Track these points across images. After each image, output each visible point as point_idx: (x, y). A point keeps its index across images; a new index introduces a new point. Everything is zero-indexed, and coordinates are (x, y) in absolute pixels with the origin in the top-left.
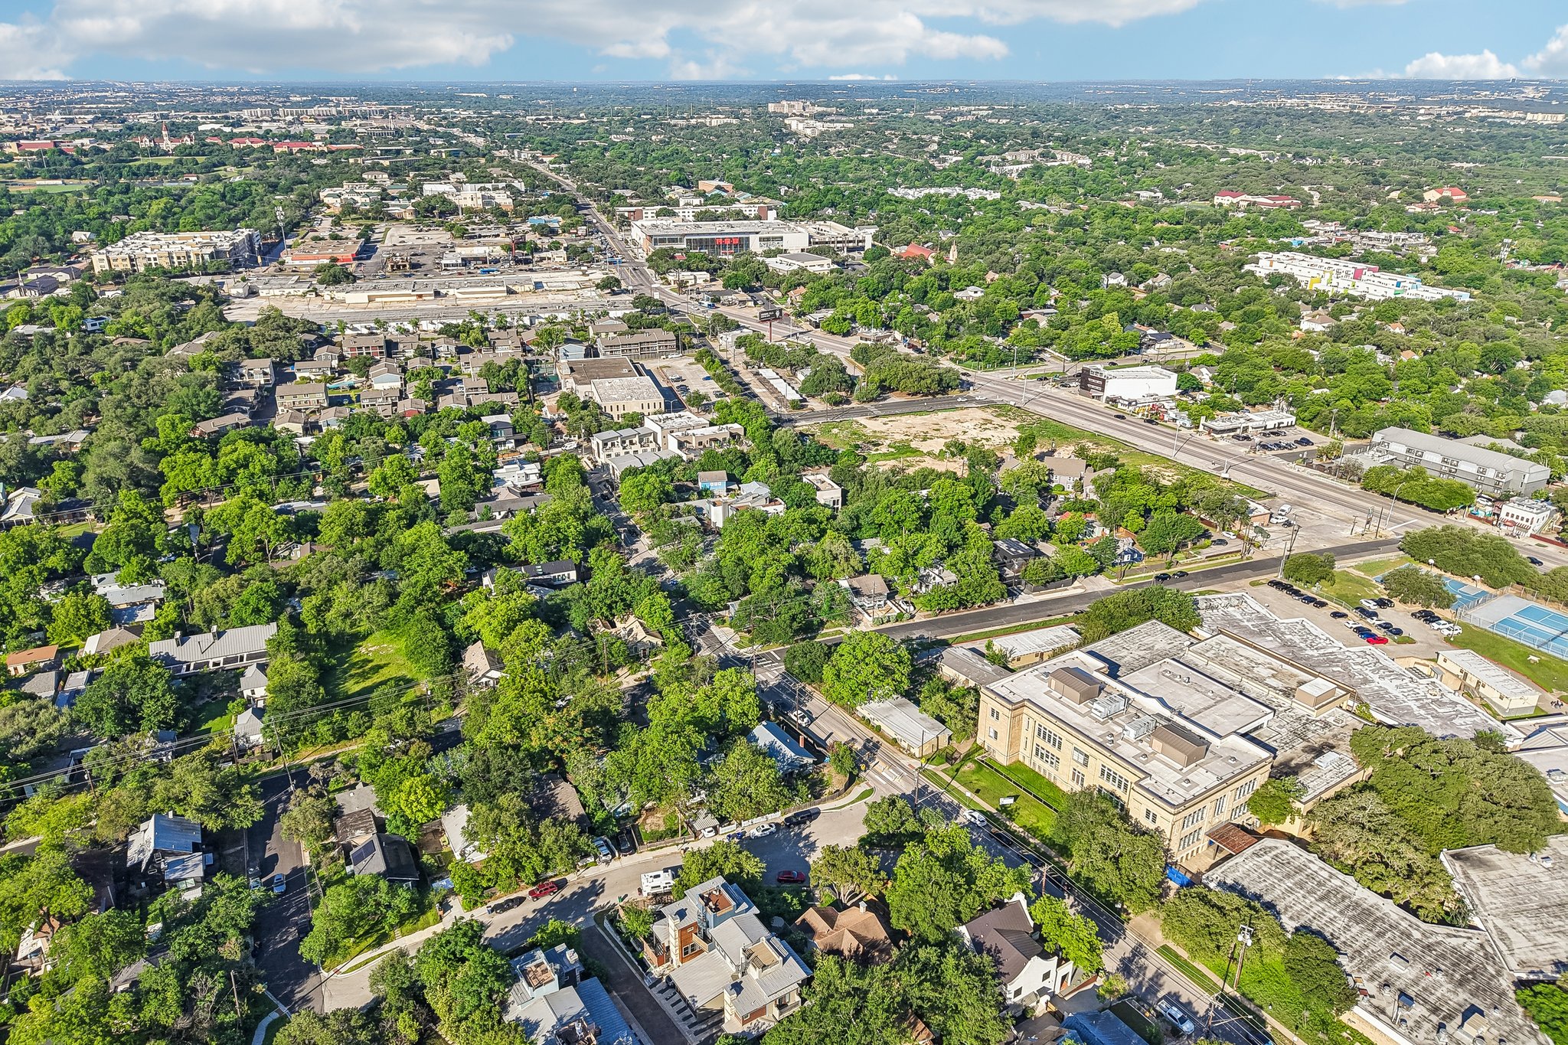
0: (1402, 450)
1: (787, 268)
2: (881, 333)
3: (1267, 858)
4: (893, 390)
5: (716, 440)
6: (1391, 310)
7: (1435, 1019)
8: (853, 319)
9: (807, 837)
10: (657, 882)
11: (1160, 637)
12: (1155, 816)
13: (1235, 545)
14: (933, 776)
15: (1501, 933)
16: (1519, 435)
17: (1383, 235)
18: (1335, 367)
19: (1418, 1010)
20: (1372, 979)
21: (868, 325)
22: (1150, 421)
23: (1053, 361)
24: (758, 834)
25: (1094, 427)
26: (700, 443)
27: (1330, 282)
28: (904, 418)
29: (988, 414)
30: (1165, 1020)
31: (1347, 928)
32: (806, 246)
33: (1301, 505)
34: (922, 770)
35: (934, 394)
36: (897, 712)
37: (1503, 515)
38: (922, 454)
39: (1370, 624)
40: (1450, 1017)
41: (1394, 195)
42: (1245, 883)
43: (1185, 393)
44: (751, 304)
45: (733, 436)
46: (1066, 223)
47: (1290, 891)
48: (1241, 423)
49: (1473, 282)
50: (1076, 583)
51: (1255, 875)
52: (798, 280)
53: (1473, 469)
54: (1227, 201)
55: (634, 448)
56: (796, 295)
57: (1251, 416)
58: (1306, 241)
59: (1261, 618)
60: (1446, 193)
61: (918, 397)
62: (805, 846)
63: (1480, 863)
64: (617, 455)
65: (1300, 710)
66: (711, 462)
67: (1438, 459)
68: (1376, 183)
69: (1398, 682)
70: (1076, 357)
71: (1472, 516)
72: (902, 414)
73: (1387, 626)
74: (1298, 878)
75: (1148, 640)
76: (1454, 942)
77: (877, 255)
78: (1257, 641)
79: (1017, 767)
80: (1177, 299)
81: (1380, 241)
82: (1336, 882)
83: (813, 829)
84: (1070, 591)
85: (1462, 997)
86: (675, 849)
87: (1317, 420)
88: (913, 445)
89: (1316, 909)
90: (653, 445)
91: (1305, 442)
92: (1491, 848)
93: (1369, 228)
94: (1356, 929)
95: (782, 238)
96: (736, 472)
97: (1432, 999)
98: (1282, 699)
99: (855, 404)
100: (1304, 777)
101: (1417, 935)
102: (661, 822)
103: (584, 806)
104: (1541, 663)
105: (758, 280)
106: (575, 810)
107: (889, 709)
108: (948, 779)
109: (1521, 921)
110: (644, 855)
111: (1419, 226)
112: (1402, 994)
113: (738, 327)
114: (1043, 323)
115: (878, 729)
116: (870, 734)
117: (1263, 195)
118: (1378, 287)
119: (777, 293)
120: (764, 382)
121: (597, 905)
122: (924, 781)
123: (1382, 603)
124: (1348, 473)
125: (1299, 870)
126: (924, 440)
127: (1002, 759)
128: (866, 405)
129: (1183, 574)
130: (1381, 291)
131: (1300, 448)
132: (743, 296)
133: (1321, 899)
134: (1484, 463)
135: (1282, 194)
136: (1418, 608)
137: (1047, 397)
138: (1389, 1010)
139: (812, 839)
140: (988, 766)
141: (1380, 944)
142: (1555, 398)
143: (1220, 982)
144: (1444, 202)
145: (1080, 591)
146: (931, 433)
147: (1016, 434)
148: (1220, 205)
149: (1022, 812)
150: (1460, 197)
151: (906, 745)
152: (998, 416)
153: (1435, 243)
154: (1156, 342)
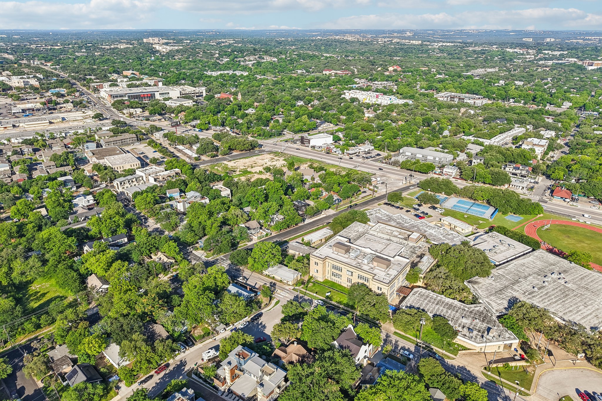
0: (410, 154)
1: (175, 105)
2: (221, 128)
3: (417, 295)
4: (233, 150)
5: (170, 176)
6: (391, 108)
7: (480, 334)
8: (209, 123)
9: (261, 323)
10: (209, 354)
11: (359, 227)
12: (381, 288)
13: (369, 192)
14: (298, 291)
15: (488, 303)
16: (441, 146)
17: (380, 83)
18: (380, 128)
19: (475, 332)
20: (459, 326)
21: (216, 125)
23: (288, 135)
24: (242, 327)
25: (310, 157)
26: (164, 178)
27: (369, 100)
28: (241, 160)
29: (272, 156)
30: (404, 356)
31: (447, 312)
32: (179, 96)
33: (384, 176)
34: (294, 289)
35: (250, 150)
36: (279, 270)
37: (444, 172)
38: (253, 173)
39: (418, 213)
40: (484, 332)
41: (379, 69)
42: (413, 305)
43: (336, 142)
44: (163, 120)
45: (176, 174)
46: (276, 83)
47: (427, 304)
48: (357, 150)
49: (412, 97)
50: (323, 213)
51: (415, 301)
52: (181, 109)
53: (432, 158)
54: (327, 73)
55: (134, 183)
56: (182, 115)
57: (360, 148)
58: (357, 86)
59: (387, 216)
60: (395, 68)
61: (244, 152)
62: (262, 327)
63: (476, 283)
64: (127, 187)
65: (411, 244)
66: (171, 186)
67: (421, 156)
68: (373, 65)
69: (434, 230)
70: (296, 132)
71: (435, 173)
72: (240, 159)
73: (423, 212)
74: (428, 299)
75: (356, 229)
76: (477, 309)
77: (210, 98)
78: (389, 223)
79: (326, 281)
80: (324, 109)
81: (379, 84)
82: (439, 298)
83: (262, 320)
84: (322, 216)
85: (485, 325)
86: (211, 340)
87: (380, 147)
88: (249, 170)
89: (436, 308)
90: (142, 181)
91: (378, 155)
92: (477, 277)
93: (375, 81)
94: (450, 311)
95: (169, 93)
96: (182, 188)
97: (477, 328)
98: (404, 241)
99: (220, 157)
100: (420, 265)
101: (467, 309)
102: (201, 331)
103: (168, 332)
104: (468, 217)
105: (163, 110)
106: (165, 334)
107: (276, 270)
108: (305, 291)
109: (492, 298)
110: (198, 346)
111: (390, 79)
112: (469, 329)
113: (162, 130)
114: (281, 121)
115: (273, 278)
116: (271, 280)
117: (339, 70)
118: (385, 100)
119: (173, 115)
120: (180, 151)
121: (186, 370)
122: (296, 293)
123: (419, 205)
124: (395, 163)
125: (427, 297)
126: (252, 168)
127: (321, 279)
128: (225, 157)
129: (356, 205)
130: (386, 102)
131: (378, 157)
132: (160, 117)
133: (437, 304)
134: (435, 156)
135: (345, 70)
136: (430, 205)
137: (290, 147)
138: (467, 335)
139: (263, 324)
140: (316, 283)
141: (458, 315)
142: (446, 133)
143: (415, 339)
144: (395, 71)
145: (325, 216)
146: (254, 165)
147: (284, 162)
148: (326, 74)
149: (334, 297)
150: (399, 69)
151: (286, 282)
152: (276, 156)
153: (396, 85)
154: (321, 125)
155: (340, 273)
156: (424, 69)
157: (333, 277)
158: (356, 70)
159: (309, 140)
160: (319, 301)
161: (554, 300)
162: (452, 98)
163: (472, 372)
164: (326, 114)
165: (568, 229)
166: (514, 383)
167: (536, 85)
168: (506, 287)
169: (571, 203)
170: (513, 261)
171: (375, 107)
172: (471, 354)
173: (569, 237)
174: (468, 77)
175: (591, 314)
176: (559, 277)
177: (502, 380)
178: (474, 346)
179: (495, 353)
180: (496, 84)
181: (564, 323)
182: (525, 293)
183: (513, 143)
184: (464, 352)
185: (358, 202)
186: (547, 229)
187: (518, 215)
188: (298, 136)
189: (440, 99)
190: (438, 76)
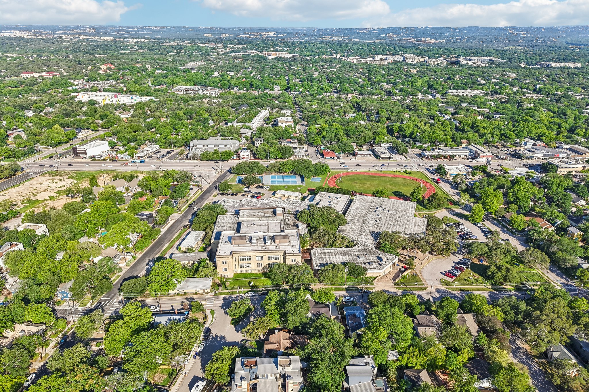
0: (201, 146)
3: (317, 254)
7: (377, 263)
9: (217, 336)
12: (295, 259)
13: (195, 189)
14: (221, 294)
15: (362, 241)
19: (374, 263)
20: (362, 264)
22: (115, 160)
23: (46, 150)
24: (202, 348)
25: (98, 169)
27: (109, 100)
28: (10, 190)
29: (48, 177)
30: (348, 302)
31: (346, 258)
34: (216, 294)
35: (10, 176)
36: (188, 283)
37: (241, 156)
38: (41, 201)
39: (252, 194)
40: (378, 261)
41: (90, 68)
42: (321, 262)
47: (330, 258)
48: (145, 152)
50: (170, 219)
51: (321, 260)
53: (223, 146)
57: (147, 149)
58: (77, 87)
59: (237, 203)
60: (108, 66)
62: (220, 339)
63: (343, 231)
67: (213, 146)
69: (282, 203)
71: (233, 159)
72: (6, 189)
73: (256, 193)
74: (327, 254)
75: (225, 221)
76: (360, 248)
79: (236, 276)
81: (102, 84)
82: (332, 251)
83: (214, 332)
84: (172, 221)
85: (374, 257)
89: (338, 258)
91: (168, 153)
92: (341, 227)
97: (372, 260)
98: (273, 218)
100: (301, 232)
101: (355, 251)
104: (288, 188)
107: (185, 284)
108: (227, 291)
109: (361, 237)
112: (369, 263)
115: (185, 294)
116: (185, 297)
117: (42, 72)
122: (222, 296)
123: (248, 188)
124: (194, 157)
125: (325, 253)
126: (35, 195)
127: (231, 276)
129: (194, 202)
130: (129, 101)
131: (170, 155)
133: (335, 255)
134: (226, 144)
136: (255, 186)
137: (63, 163)
138: (371, 267)
139: (219, 335)
140: (228, 280)
141: (354, 257)
142: (211, 123)
143: (342, 287)
144: (109, 69)
145: (174, 221)
146: (35, 192)
147: (72, 180)
149: (258, 284)
150: (112, 67)
151: (202, 291)
152: (53, 176)
153: (121, 83)
154: (79, 132)
155: (249, 262)
156: (139, 66)
157: (242, 269)
158: (63, 71)
159: (85, 151)
160: (250, 293)
161: (392, 225)
162: (187, 91)
163: (390, 291)
165: (352, 177)
166: (415, 285)
168: (362, 226)
169: (338, 160)
170: (350, 208)
171: (124, 108)
172: (380, 280)
173: (356, 183)
174: (186, 71)
175: (415, 225)
176: (382, 209)
177: (408, 286)
178: (379, 273)
179: (390, 273)
180: (213, 76)
181: (408, 236)
182: (375, 226)
184: (375, 280)
185: (195, 198)
186: (341, 181)
187: (316, 177)
188: (60, 149)
189: (178, 93)
190: (157, 72)
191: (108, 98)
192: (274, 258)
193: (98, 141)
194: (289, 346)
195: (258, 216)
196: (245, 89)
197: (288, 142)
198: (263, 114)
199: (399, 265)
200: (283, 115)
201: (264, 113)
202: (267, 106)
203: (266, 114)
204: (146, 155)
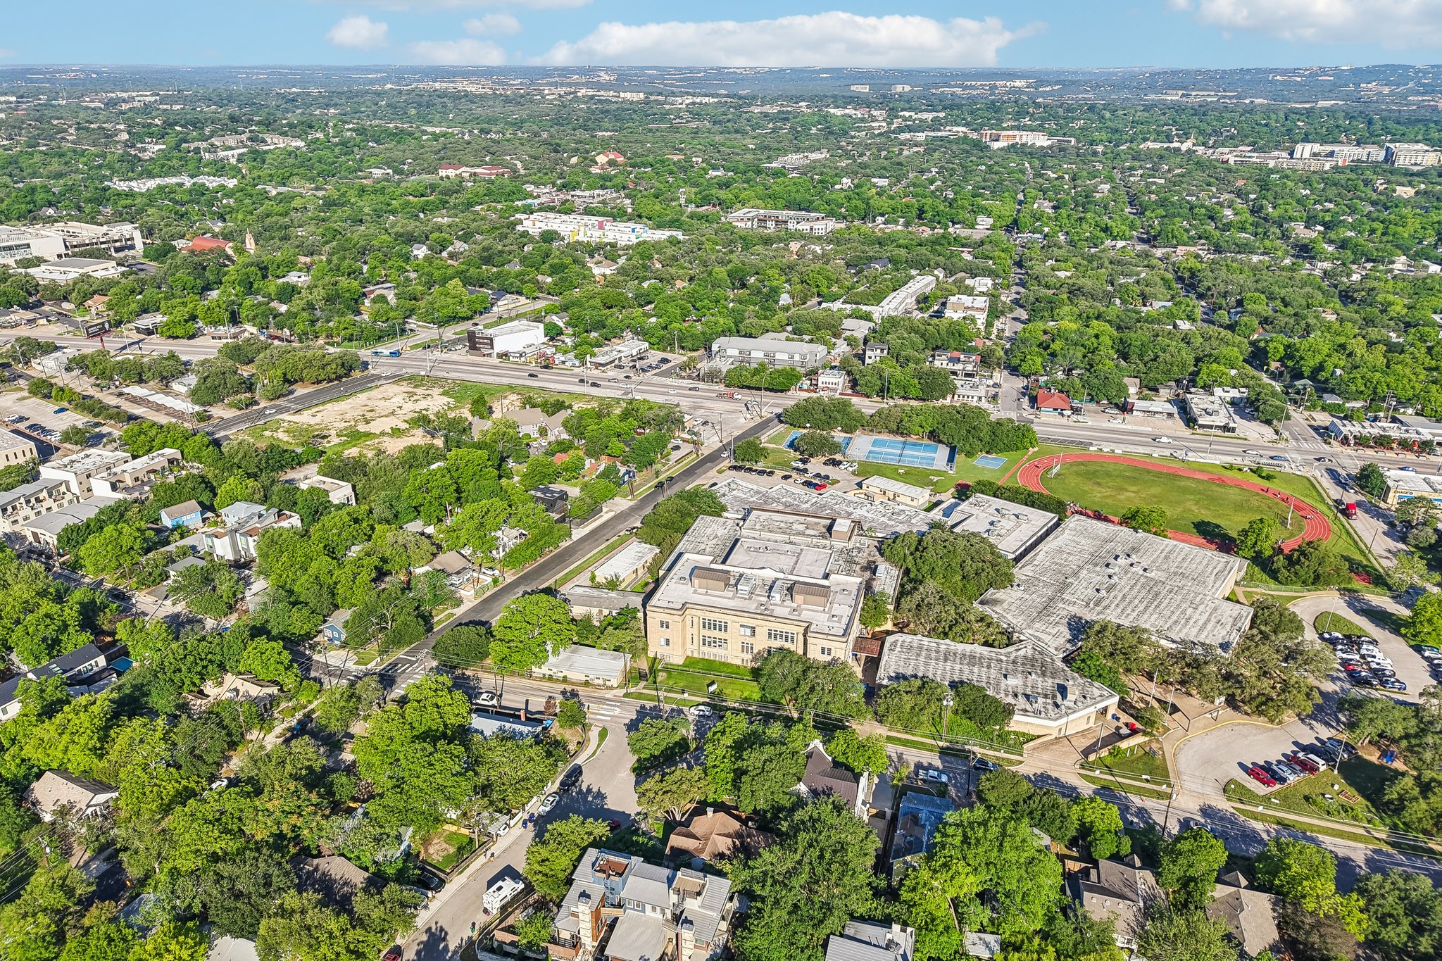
0: (736, 353)
1: (63, 277)
2: (234, 330)
3: (898, 649)
4: (296, 381)
5: (154, 471)
6: (644, 251)
7: (1049, 701)
8: (193, 318)
9: (589, 790)
10: (503, 893)
11: (714, 526)
12: (829, 650)
13: (686, 448)
14: (639, 696)
15: (1036, 637)
16: (789, 328)
17: (587, 193)
18: (644, 299)
19: (1041, 700)
20: (1007, 695)
21: (216, 323)
22: (546, 367)
23: (424, 332)
24: (548, 809)
25: (505, 381)
26: (137, 479)
27: (585, 234)
28: (328, 406)
29: (405, 387)
30: (931, 782)
31: (971, 672)
32: (63, 251)
33: (700, 408)
34: (627, 695)
35: (339, 378)
36: (577, 657)
37: (820, 384)
38: (378, 436)
39: (808, 477)
40: (1054, 697)
41: (574, 160)
42: (901, 671)
43: (552, 339)
44: (44, 321)
45: (171, 462)
46: (330, 204)
47: (927, 664)
48: (614, 355)
49: (675, 224)
50: (605, 509)
51: (902, 664)
52: (85, 291)
53: (785, 357)
54: (451, 173)
55: (46, 504)
56: (97, 304)
57: (619, 348)
58: (537, 201)
59: (757, 492)
60: (612, 157)
61: (324, 385)
62: (594, 798)
63: (995, 602)
64: (26, 518)
65: (839, 545)
66: (171, 496)
67: (761, 355)
68: (556, 151)
69: (865, 509)
70: (442, 323)
71: (801, 389)
72: (323, 403)
73: (818, 475)
74: (924, 653)
76: (1022, 653)
77: (162, 253)
78: (769, 507)
79: (691, 662)
80: (487, 261)
81: (583, 196)
82: (943, 647)
83: (586, 781)
84: (606, 515)
85: (1050, 683)
86: (482, 860)
87: (663, 341)
88: (362, 428)
89: (948, 668)
90: (69, 496)
91: (664, 361)
92: (991, 590)
93: (574, 189)
94: (976, 670)
95: (28, 246)
96: (205, 498)
97: (1040, 691)
98: (824, 542)
99: (263, 404)
100: (877, 587)
101: (1004, 658)
102: (445, 845)
103: (366, 869)
104: (906, 473)
105: (30, 295)
106: (358, 877)
107: (568, 658)
108: (654, 693)
109: (1037, 625)
110: (454, 884)
111: (608, 184)
112: (1027, 697)
113: (57, 348)
114: (391, 296)
115: (565, 680)
116: (561, 687)
117: (478, 166)
118: (624, 234)
119: (66, 306)
120: (135, 400)
121: (452, 948)
122: (638, 703)
123: (805, 462)
124: (712, 377)
125: (920, 648)
126: (368, 422)
127: (679, 661)
128: (278, 402)
129: (671, 479)
130: (626, 237)
131: (665, 367)
132: (30, 315)
133: (946, 660)
134: (790, 351)
135: (493, 165)
136: (823, 458)
137: (444, 362)
138: (1028, 707)
139: (595, 790)
140: (669, 669)
141: (993, 673)
142: (785, 299)
143: (933, 742)
144: (612, 163)
145: (611, 514)
146: (369, 415)
147: (446, 399)
148: (448, 177)
149: (727, 691)
150: (621, 159)
151: (601, 682)
152: (416, 387)
153: (627, 197)
154: (498, 300)
155: (722, 635)
156: (676, 158)
157: (706, 649)
158: (519, 165)
159: (491, 340)
160: (702, 707)
161: (1141, 608)
162: (762, 220)
163: (1063, 780)
164: (499, 274)
165: (1092, 468)
166: (1141, 780)
167: (914, 185)
168: (1051, 599)
169: (1075, 417)
170: (1040, 547)
171: (609, 251)
172: (1046, 746)
173: (1099, 484)
174: (776, 174)
175: (1208, 620)
176: (1129, 561)
177: (1119, 780)
178: (1048, 727)
179: (1083, 733)
180: (837, 187)
181: (1174, 646)
182: (1088, 604)
183: (921, 310)
184: (1032, 743)
185: (674, 472)
186: (1057, 475)
187: (994, 456)
188: (450, 333)
189: (739, 224)
190: (712, 173)
191: (582, 229)
192: (781, 637)
193: (525, 322)
194: (727, 852)
195: (788, 530)
196: (902, 220)
197: (951, 360)
198: (918, 286)
199: (1118, 719)
200: (970, 292)
201: (923, 283)
202: (938, 266)
203: (929, 284)
204: (613, 361)
